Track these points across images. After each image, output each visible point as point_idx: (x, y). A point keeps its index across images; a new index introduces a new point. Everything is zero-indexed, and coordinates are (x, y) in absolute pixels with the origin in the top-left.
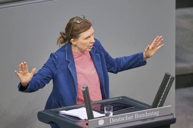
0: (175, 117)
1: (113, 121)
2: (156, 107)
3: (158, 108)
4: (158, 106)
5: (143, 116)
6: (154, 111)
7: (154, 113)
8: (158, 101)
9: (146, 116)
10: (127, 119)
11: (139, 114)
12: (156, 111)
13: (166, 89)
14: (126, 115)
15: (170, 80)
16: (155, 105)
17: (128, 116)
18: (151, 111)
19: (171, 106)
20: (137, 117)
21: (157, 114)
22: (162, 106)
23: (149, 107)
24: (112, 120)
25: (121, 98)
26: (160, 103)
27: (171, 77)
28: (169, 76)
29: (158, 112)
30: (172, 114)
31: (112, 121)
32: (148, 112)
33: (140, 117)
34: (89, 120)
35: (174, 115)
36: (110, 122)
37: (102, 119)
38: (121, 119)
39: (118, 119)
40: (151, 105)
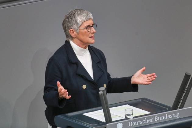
1: (132, 124)
2: (177, 109)
4: (178, 108)
5: (163, 119)
6: (174, 113)
7: (174, 115)
9: (166, 118)
10: (147, 122)
11: (158, 116)
12: (176, 113)
13: (186, 89)
14: (145, 118)
15: (190, 80)
16: (175, 107)
17: (148, 119)
18: (172, 113)
20: (156, 120)
21: (177, 116)
22: (183, 108)
23: (170, 109)
24: (130, 123)
25: (140, 100)
26: (180, 104)
27: (191, 77)
28: (189, 76)
29: (178, 114)
31: (130, 125)
32: (168, 114)
33: (159, 119)
34: (107, 124)
37: (120, 123)
38: (140, 122)
39: (137, 122)
40: (172, 106)
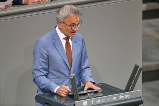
0: (142, 99)
1: (95, 102)
2: (128, 92)
3: (129, 92)
4: (129, 91)
5: (117, 98)
6: (126, 94)
7: (126, 96)
8: (130, 87)
9: (120, 98)
10: (105, 101)
11: (115, 96)
12: (128, 94)
13: (135, 77)
14: (105, 97)
15: (138, 70)
16: (127, 90)
17: (106, 98)
18: (124, 95)
19: (139, 90)
20: (113, 99)
21: (128, 97)
22: (132, 91)
23: (123, 91)
24: (93, 101)
25: (100, 85)
26: (131, 88)
27: (139, 68)
28: (138, 67)
29: (129, 96)
30: (140, 97)
31: (93, 102)
32: (122, 95)
33: (115, 99)
34: (76, 102)
35: (142, 98)
36: (92, 103)
37: (86, 101)
38: (100, 101)
39: (98, 101)
40: (124, 90)
